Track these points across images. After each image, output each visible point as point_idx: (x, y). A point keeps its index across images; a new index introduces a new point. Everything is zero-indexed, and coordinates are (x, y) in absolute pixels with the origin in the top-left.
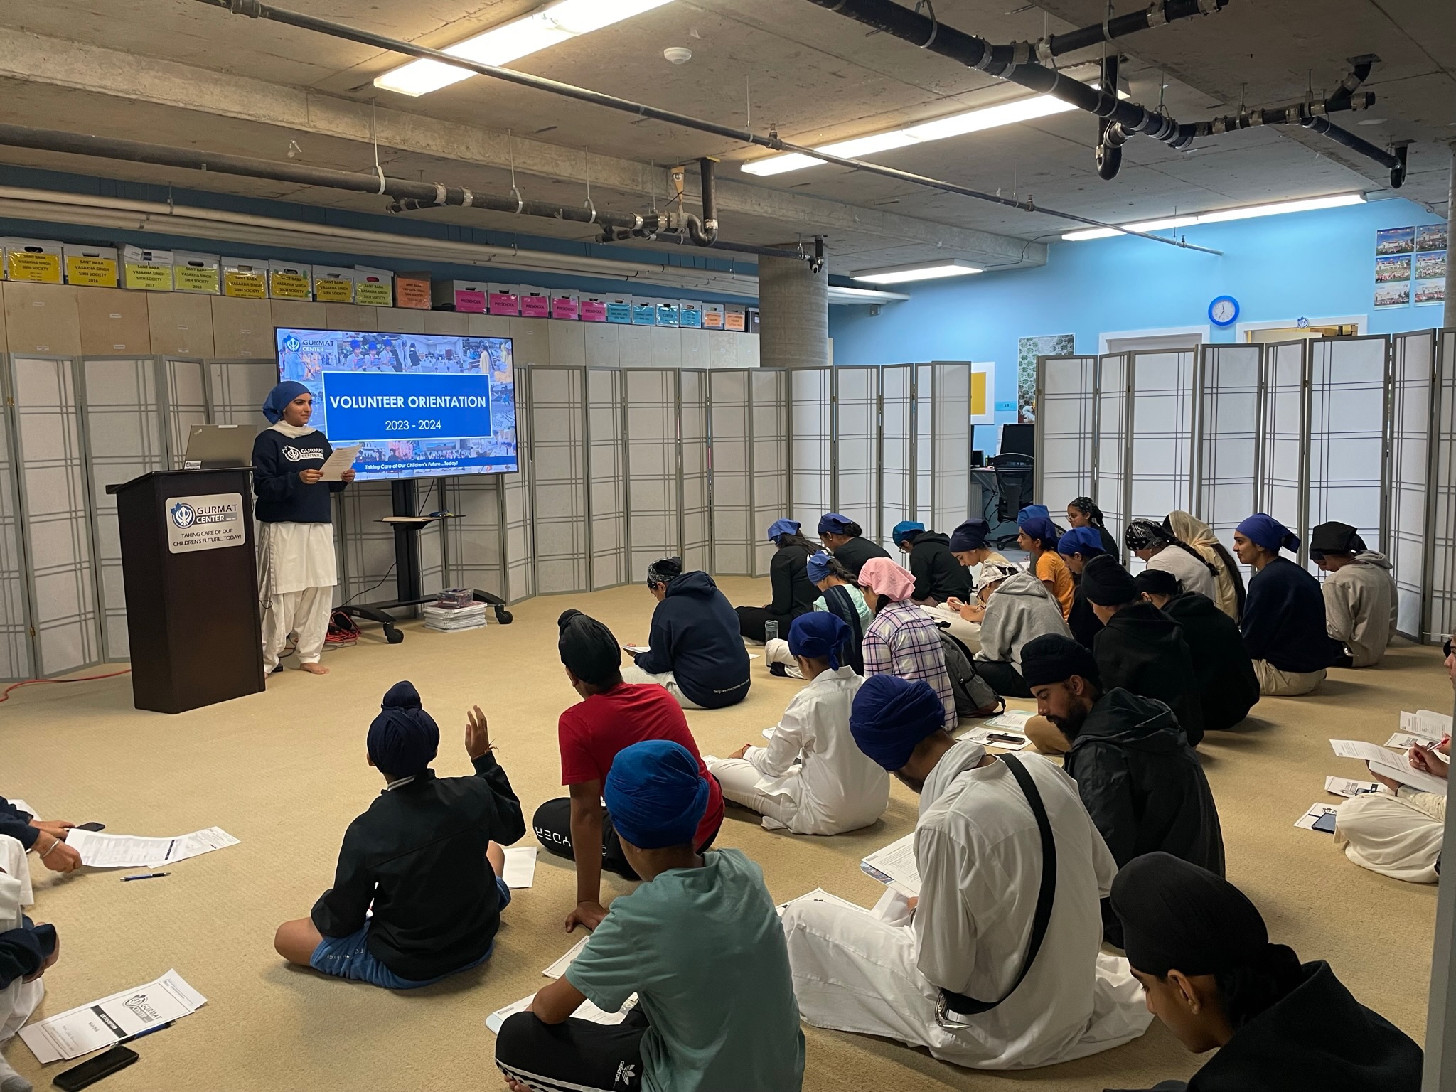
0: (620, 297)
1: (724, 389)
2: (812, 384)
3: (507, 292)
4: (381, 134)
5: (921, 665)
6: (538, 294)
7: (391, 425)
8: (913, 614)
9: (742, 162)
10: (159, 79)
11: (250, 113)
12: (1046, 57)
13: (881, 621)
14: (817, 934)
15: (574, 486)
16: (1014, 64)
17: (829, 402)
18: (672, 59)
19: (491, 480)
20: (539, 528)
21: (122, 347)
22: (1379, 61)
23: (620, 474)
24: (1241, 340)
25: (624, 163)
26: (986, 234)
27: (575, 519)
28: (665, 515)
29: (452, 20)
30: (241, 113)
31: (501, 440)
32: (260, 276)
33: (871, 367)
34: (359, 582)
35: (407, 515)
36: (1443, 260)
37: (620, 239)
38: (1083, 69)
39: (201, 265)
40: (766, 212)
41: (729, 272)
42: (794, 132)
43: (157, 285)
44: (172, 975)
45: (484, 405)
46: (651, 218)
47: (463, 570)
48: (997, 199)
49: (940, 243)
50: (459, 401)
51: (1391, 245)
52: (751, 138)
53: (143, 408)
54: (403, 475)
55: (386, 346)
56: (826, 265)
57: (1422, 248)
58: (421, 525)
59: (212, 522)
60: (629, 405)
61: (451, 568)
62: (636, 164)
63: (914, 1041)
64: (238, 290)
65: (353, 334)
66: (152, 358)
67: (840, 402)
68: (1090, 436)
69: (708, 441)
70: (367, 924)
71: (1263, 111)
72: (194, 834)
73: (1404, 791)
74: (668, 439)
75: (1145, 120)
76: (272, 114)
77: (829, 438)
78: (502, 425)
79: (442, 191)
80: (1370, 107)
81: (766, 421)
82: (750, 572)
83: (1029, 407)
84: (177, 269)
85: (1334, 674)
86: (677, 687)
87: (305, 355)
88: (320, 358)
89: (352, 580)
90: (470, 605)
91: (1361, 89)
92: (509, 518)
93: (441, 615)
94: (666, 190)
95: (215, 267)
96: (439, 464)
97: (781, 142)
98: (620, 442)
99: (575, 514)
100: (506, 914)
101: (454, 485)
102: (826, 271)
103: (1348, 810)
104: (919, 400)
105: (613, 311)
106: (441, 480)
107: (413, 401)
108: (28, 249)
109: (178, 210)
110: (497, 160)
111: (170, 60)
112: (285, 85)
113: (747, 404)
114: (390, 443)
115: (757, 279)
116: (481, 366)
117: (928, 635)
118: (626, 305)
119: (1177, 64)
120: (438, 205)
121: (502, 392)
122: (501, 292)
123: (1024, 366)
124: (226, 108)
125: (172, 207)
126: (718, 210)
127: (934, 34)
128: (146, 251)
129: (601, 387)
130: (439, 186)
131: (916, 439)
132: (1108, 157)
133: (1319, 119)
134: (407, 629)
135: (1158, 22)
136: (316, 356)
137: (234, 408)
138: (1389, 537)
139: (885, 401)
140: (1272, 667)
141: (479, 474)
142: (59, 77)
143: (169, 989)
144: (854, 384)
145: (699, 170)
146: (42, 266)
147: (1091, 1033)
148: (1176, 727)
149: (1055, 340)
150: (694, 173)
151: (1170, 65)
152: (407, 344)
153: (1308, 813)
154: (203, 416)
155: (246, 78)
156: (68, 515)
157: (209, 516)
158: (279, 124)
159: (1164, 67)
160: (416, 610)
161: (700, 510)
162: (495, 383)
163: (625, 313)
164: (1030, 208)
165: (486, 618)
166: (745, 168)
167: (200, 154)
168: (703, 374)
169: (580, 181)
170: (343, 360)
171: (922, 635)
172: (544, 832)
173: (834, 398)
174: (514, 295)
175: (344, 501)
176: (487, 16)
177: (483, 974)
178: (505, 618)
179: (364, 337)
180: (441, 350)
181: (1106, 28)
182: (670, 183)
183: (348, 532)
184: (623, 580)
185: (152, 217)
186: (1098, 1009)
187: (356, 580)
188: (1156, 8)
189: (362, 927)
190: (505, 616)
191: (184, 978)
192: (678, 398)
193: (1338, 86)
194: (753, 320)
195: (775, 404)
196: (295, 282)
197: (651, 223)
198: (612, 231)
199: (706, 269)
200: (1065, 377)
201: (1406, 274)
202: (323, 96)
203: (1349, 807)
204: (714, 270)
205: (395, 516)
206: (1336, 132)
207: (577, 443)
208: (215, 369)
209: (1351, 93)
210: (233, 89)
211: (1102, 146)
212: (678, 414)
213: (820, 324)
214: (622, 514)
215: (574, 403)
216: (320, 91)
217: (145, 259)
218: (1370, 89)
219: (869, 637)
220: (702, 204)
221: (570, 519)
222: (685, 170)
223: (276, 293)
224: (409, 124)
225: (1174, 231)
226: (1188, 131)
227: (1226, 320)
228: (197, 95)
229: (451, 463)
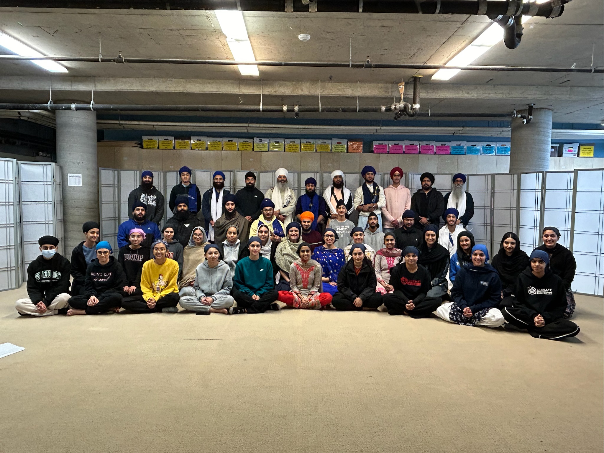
0: (458, 143)
3: (398, 144)
6: (413, 144)
10: (192, 85)
11: (220, 91)
30: (217, 92)
32: (297, 145)
39: (279, 142)
43: (263, 150)
46: (389, 107)
62: (388, 84)
64: (290, 150)
76: (227, 90)
79: (285, 108)
84: (270, 144)
95: (283, 142)
105: (454, 149)
108: (229, 141)
111: (196, 79)
112: (232, 80)
115: (511, 129)
118: (463, 146)
124: (212, 91)
128: (260, 139)
146: (232, 145)
155: (219, 80)
158: (229, 93)
163: (462, 150)
166: (433, 78)
169: (355, 96)
174: (401, 145)
196: (309, 146)
202: (246, 81)
210: (215, 84)
217: (260, 142)
220: (412, 97)
223: (303, 150)
228: (203, 88)
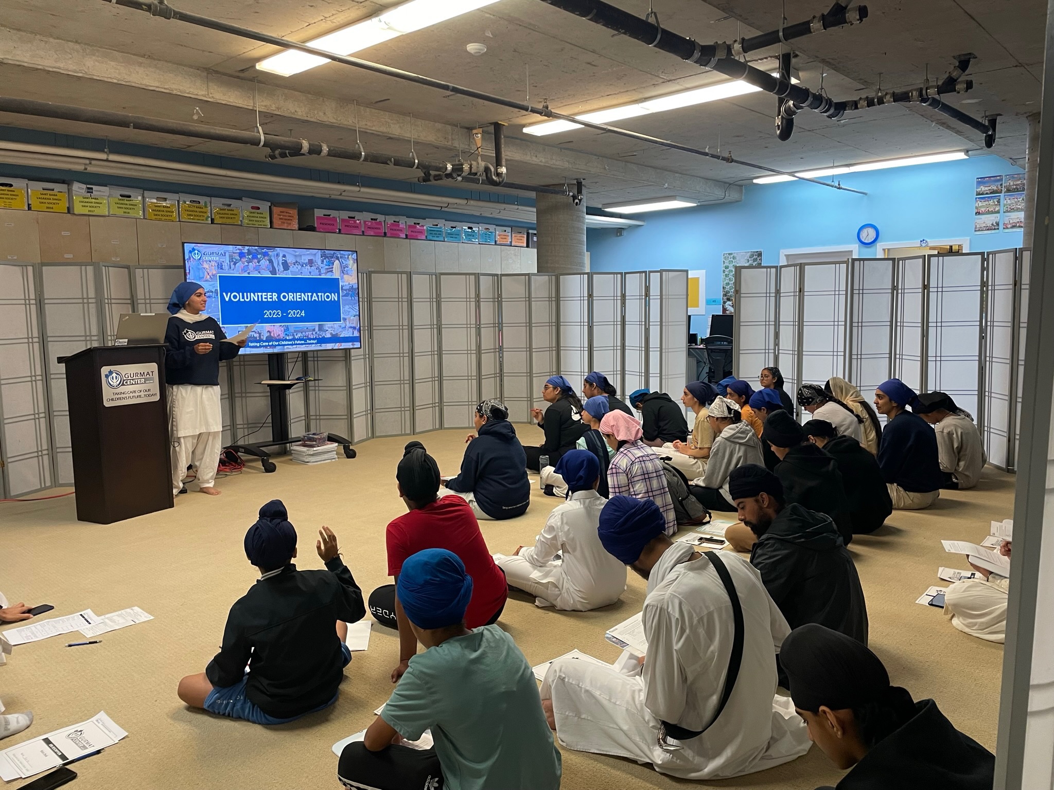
0: (435, 222)
1: (511, 288)
2: (574, 285)
3: (354, 218)
4: (262, 103)
5: (649, 488)
6: (375, 220)
7: (267, 314)
8: (643, 451)
9: (524, 126)
10: (99, 62)
11: (166, 87)
12: (739, 54)
13: (620, 456)
14: (574, 683)
15: (402, 358)
16: (716, 58)
17: (587, 298)
18: (472, 52)
19: (341, 354)
20: (376, 389)
21: (71, 256)
22: (976, 58)
23: (436, 349)
24: (880, 255)
25: (439, 126)
26: (698, 178)
27: (402, 382)
28: (468, 379)
29: (313, 22)
30: (159, 87)
31: (348, 325)
32: (173, 205)
33: (617, 273)
34: (243, 428)
35: (279, 379)
36: (1023, 199)
37: (436, 180)
38: (766, 62)
39: (129, 197)
40: (541, 162)
41: (515, 204)
42: (562, 105)
43: (97, 211)
44: (102, 715)
45: (336, 300)
46: (458, 165)
47: (320, 419)
48: (706, 154)
49: (666, 185)
50: (318, 296)
51: (986, 189)
52: (530, 109)
53: (85, 301)
54: (277, 350)
55: (264, 256)
56: (584, 200)
57: (1008, 191)
58: (289, 386)
59: (135, 384)
60: (442, 300)
61: (312, 417)
62: (447, 126)
63: (642, 759)
64: (156, 215)
65: (240, 247)
66: (91, 264)
67: (594, 298)
68: (773, 323)
69: (499, 326)
70: (245, 678)
71: (894, 93)
72: (120, 612)
73: (993, 577)
74: (470, 324)
75: (810, 99)
76: (181, 88)
77: (587, 324)
78: (350, 314)
79: (306, 145)
80: (969, 90)
81: (541, 311)
82: (529, 421)
83: (730, 303)
84: (111, 199)
85: (944, 494)
86: (476, 504)
87: (205, 263)
88: (216, 265)
89: (238, 426)
90: (326, 445)
91: (963, 78)
92: (354, 382)
93: (304, 452)
94: (469, 145)
95: (140, 198)
96: (303, 342)
97: (551, 112)
98: (435, 326)
99: (402, 379)
100: (348, 670)
101: (314, 357)
102: (584, 203)
103: (954, 591)
104: (651, 297)
105: (431, 232)
106: (305, 353)
107: (284, 297)
108: (2, 184)
109: (113, 157)
110: (346, 123)
111: (107, 49)
112: (191, 67)
113: (527, 299)
114: (267, 326)
115: (535, 210)
116: (334, 271)
117: (654, 466)
118: (440, 228)
119: (832, 59)
120: (303, 155)
121: (349, 290)
122: (349, 217)
123: (726, 273)
124: (147, 84)
125: (108, 155)
126: (507, 160)
127: (659, 37)
128: (88, 186)
129: (421, 286)
130: (304, 141)
131: (649, 325)
132: (784, 125)
133: (934, 99)
134: (279, 462)
135: (818, 30)
136: (213, 263)
137: (152, 301)
138: (985, 396)
139: (627, 298)
140: (901, 489)
141: (333, 350)
142: (26, 60)
143: (100, 725)
144: (605, 285)
145: (493, 131)
146: (11, 197)
147: (770, 752)
148: (834, 532)
149: (749, 254)
150: (489, 133)
151: (828, 60)
152: (279, 255)
153: (925, 594)
154: (130, 306)
155: (162, 62)
156: (29, 379)
157: (133, 380)
158: (186, 95)
159: (823, 61)
160: (286, 448)
161: (493, 376)
162: (344, 284)
163: (439, 233)
164: (729, 160)
165: (336, 454)
166: (525, 130)
167: (128, 116)
168: (496, 277)
169: (406, 138)
170: (233, 266)
171: (650, 465)
172: (376, 609)
173: (590, 296)
174: (359, 220)
175: (233, 369)
176: (339, 19)
177: (331, 713)
178: (351, 454)
179: (248, 250)
180: (305, 259)
181: (781, 34)
182: (471, 140)
183: (236, 391)
184: (437, 427)
185: (93, 162)
186: (775, 736)
187: (242, 426)
188: (816, 21)
189: (241, 680)
190: (351, 452)
191: (111, 718)
192: (478, 295)
193: (947, 75)
194: (532, 239)
195: (548, 299)
196: (198, 210)
197: (458, 169)
198: (430, 175)
199: (498, 202)
200: (755, 281)
201: (997, 209)
202: (220, 75)
203: (955, 589)
204: (504, 203)
205: (270, 379)
206: (946, 108)
207: (404, 327)
208: (139, 272)
209: (956, 80)
210: (153, 70)
211: (780, 117)
212: (478, 307)
213: (581, 243)
214: (437, 379)
215: (402, 298)
216: (217, 72)
217: (88, 192)
218: (969, 78)
219: (612, 468)
220: (495, 155)
221: (399, 382)
222: (483, 132)
223: (184, 217)
224: (282, 96)
225: (833, 177)
226: (841, 107)
227: (870, 241)
228: (126, 74)
229: (312, 341)
